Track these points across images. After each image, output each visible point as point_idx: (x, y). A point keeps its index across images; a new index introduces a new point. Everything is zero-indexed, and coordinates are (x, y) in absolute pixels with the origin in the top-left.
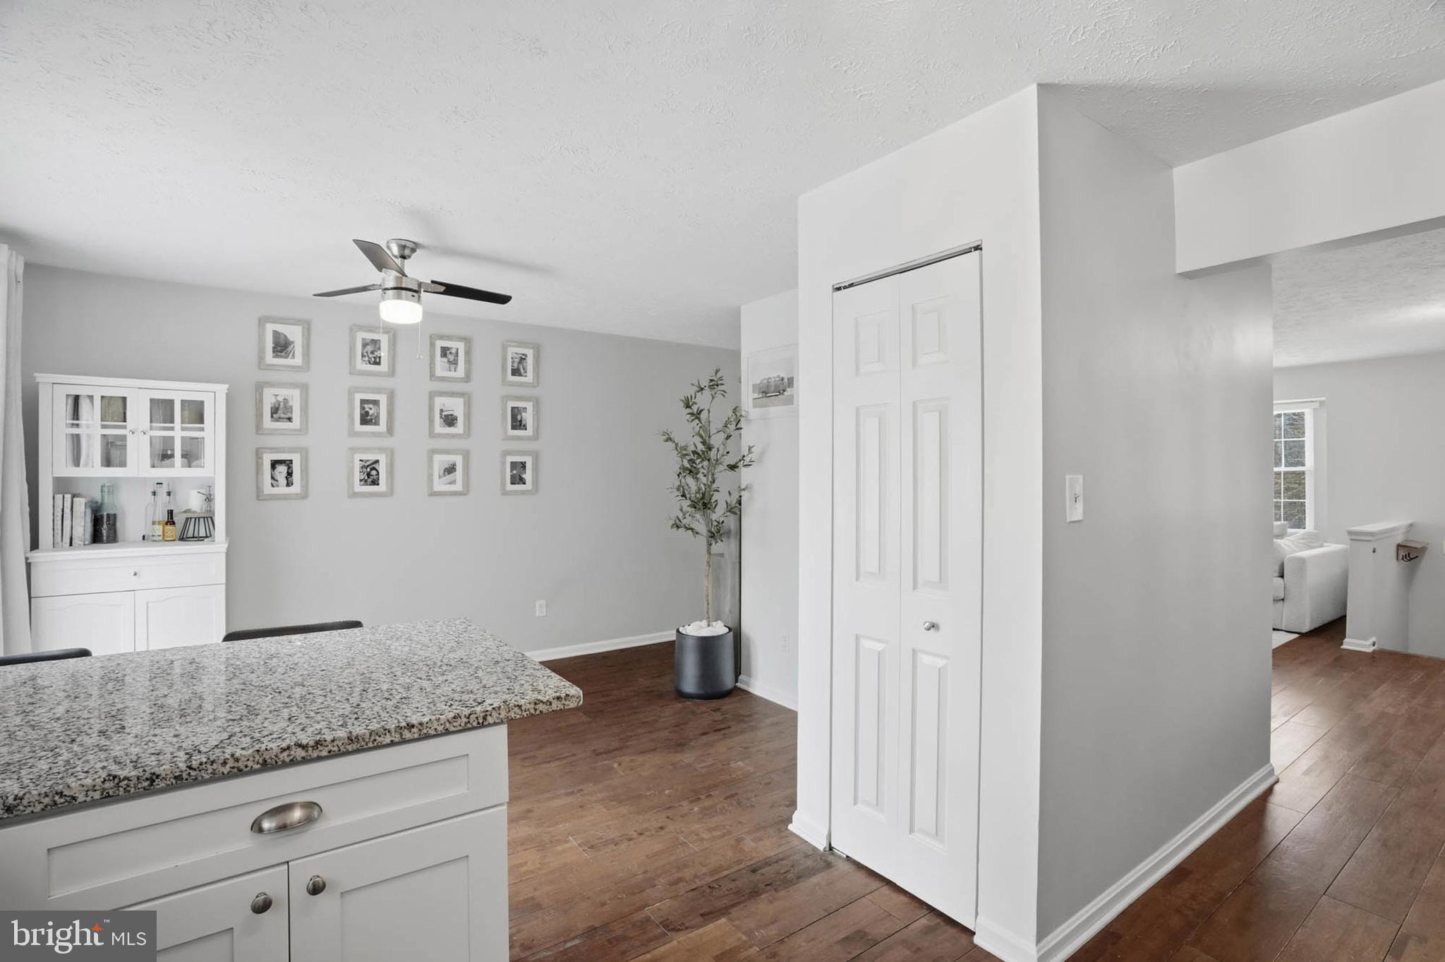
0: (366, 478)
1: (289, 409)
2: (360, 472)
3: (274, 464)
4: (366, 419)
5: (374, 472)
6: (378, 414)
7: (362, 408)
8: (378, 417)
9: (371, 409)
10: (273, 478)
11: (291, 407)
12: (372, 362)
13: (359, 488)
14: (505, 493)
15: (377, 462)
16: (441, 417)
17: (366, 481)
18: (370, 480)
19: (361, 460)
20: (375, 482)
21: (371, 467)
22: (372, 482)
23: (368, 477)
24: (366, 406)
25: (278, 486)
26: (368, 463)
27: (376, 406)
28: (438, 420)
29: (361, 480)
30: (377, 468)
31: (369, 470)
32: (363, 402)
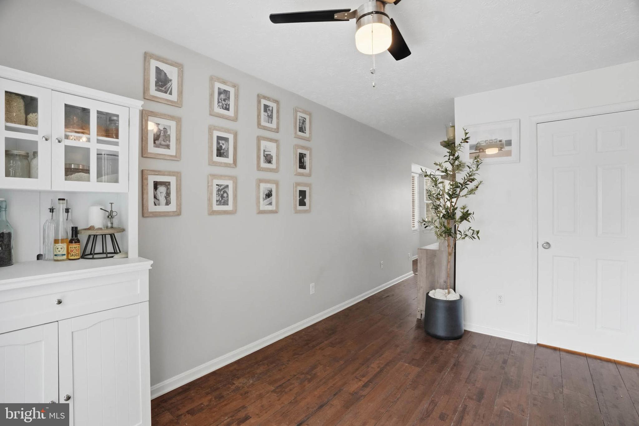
0: (220, 199)
1: (167, 137)
2: (217, 194)
3: (156, 185)
4: (220, 153)
5: (225, 195)
6: (228, 149)
7: (218, 143)
8: (228, 151)
9: (223, 144)
10: (155, 197)
11: (169, 136)
12: (224, 108)
13: (216, 208)
14: (297, 212)
15: (227, 186)
16: (264, 156)
17: (220, 202)
18: (223, 201)
19: (217, 185)
20: (226, 203)
21: (223, 190)
22: (224, 202)
23: (222, 199)
24: (220, 142)
25: (159, 205)
26: (222, 187)
27: (226, 143)
28: (262, 158)
29: (217, 201)
30: (228, 192)
31: (222, 192)
32: (219, 138)
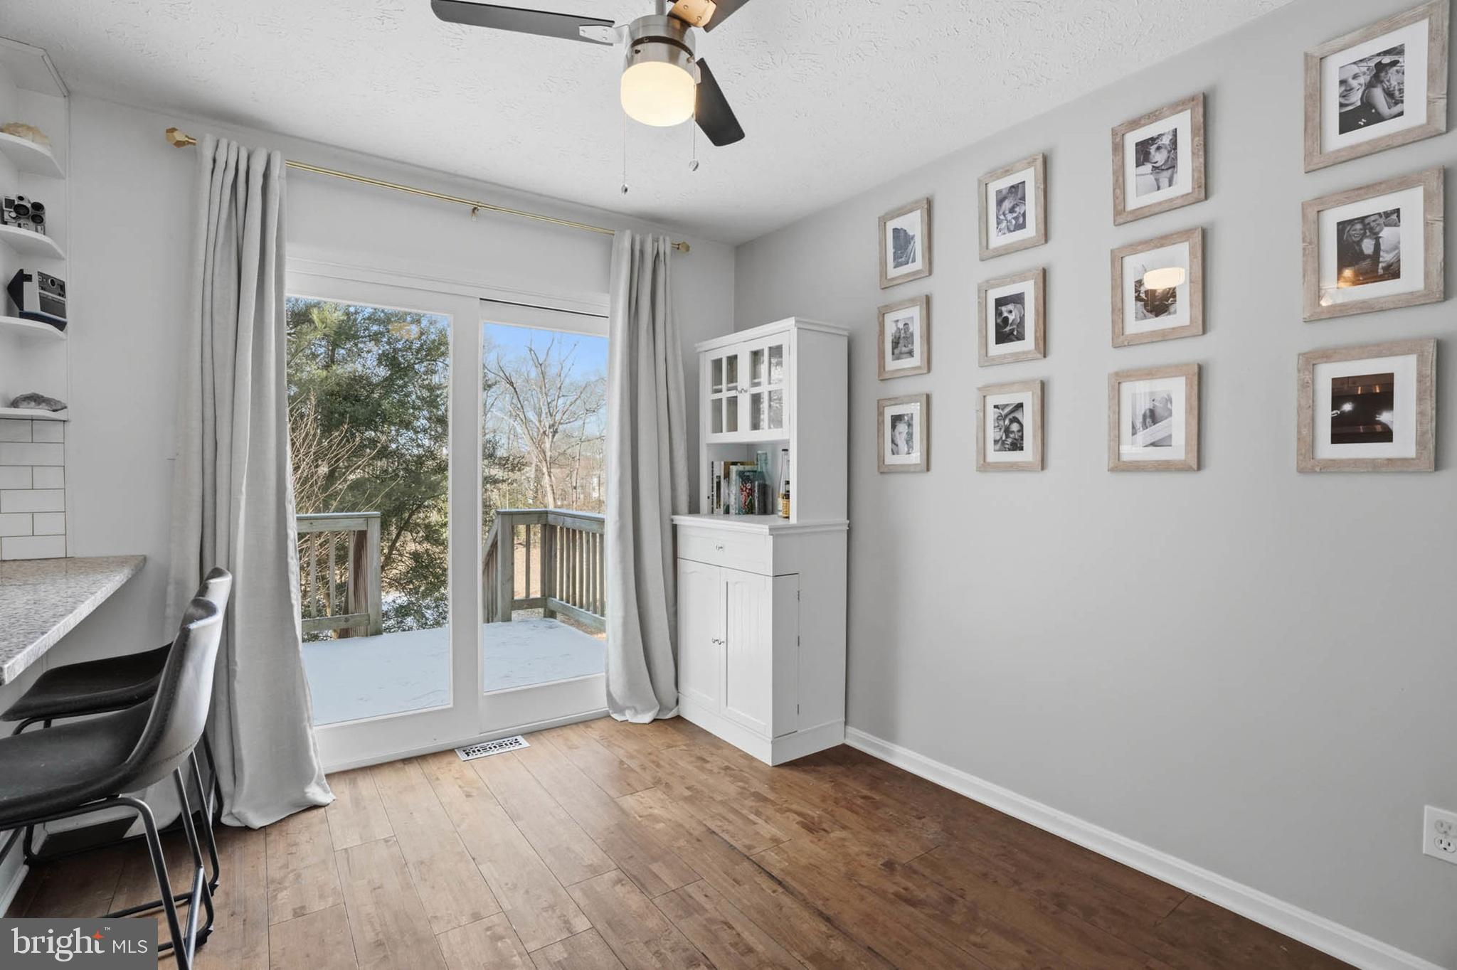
0: (1004, 438)
1: (909, 338)
2: (995, 427)
3: (896, 419)
4: (1006, 332)
5: (1015, 427)
6: (1022, 318)
7: (998, 313)
8: (1021, 324)
9: (1011, 312)
10: (893, 442)
11: (912, 335)
12: (1012, 229)
13: (994, 456)
15: (1020, 406)
16: (1138, 298)
17: (1003, 443)
18: (1009, 441)
19: (996, 407)
20: (1017, 446)
21: (1011, 416)
22: (1012, 444)
23: (1007, 437)
24: (1004, 309)
25: (898, 454)
26: (1007, 410)
27: (1018, 306)
28: (1131, 306)
29: (996, 442)
30: (1020, 419)
31: (1007, 422)
32: (1000, 302)
